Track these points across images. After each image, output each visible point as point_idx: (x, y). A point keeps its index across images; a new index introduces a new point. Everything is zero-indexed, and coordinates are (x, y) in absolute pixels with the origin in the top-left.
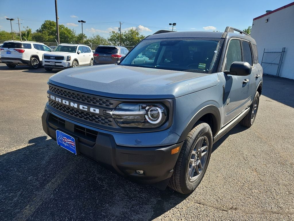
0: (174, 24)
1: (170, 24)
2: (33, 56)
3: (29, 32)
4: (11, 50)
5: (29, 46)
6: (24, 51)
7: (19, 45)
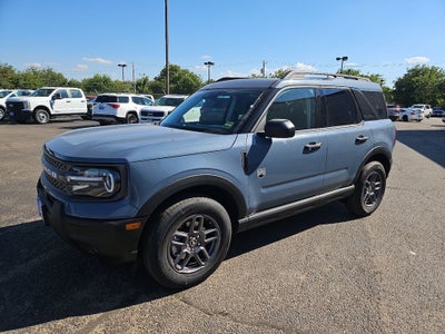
0: (345, 58)
1: (338, 59)
2: (130, 112)
3: (146, 80)
4: (105, 105)
5: (125, 100)
6: (118, 106)
7: (114, 99)
